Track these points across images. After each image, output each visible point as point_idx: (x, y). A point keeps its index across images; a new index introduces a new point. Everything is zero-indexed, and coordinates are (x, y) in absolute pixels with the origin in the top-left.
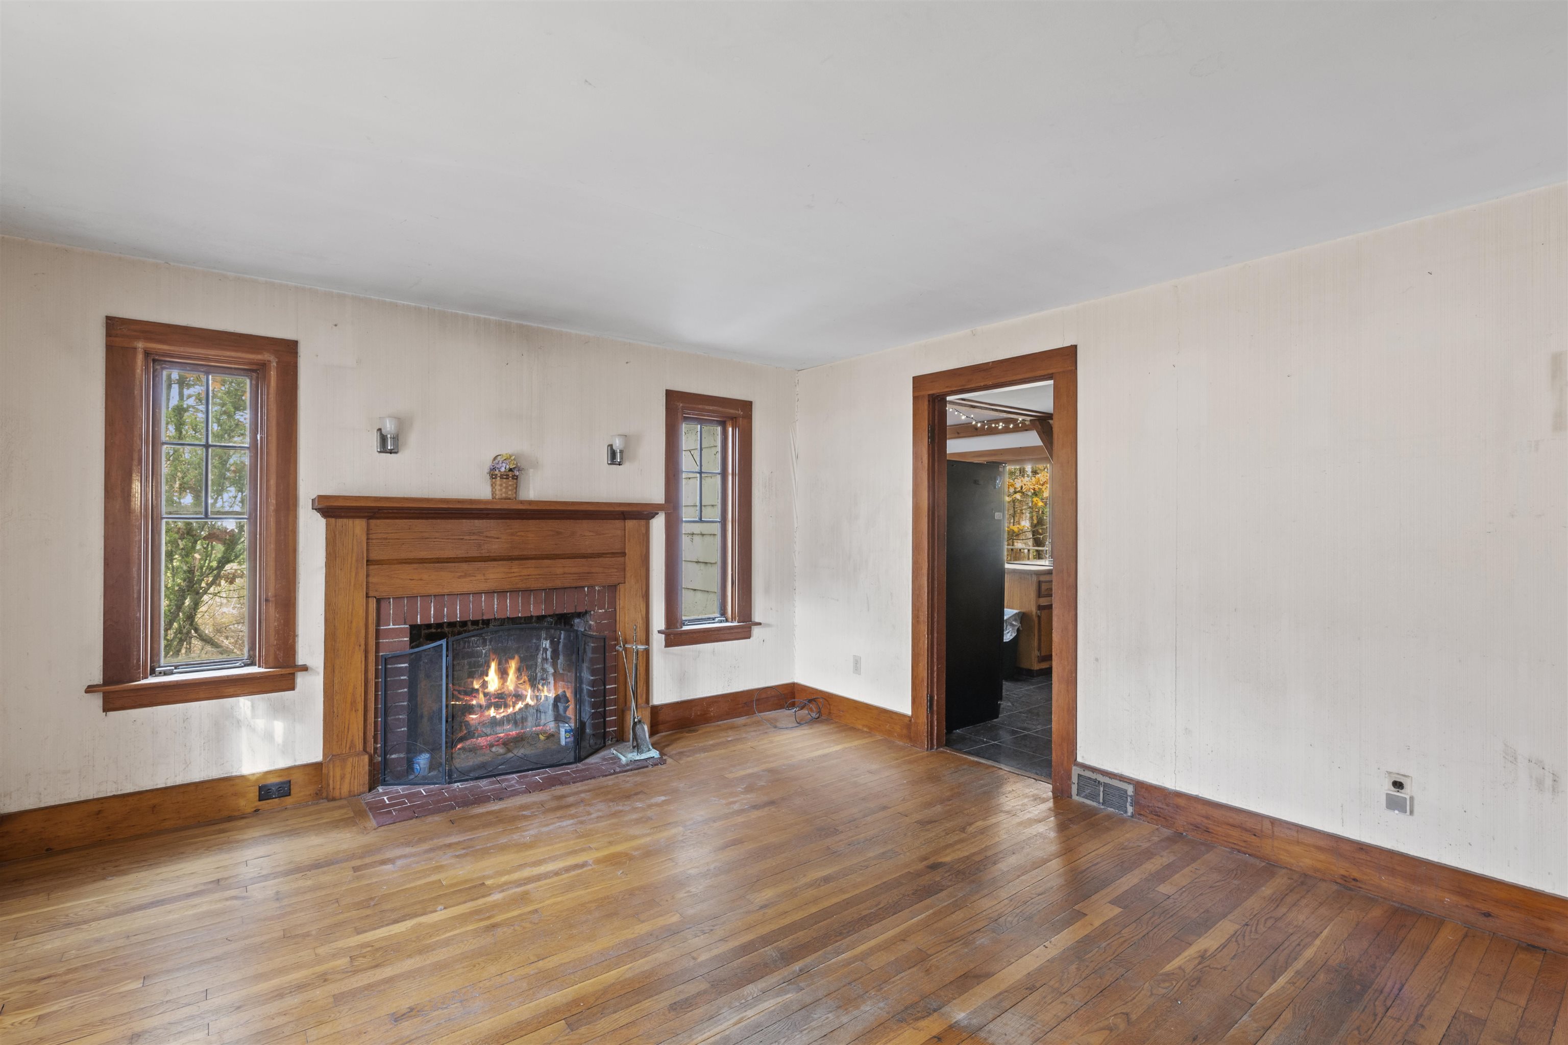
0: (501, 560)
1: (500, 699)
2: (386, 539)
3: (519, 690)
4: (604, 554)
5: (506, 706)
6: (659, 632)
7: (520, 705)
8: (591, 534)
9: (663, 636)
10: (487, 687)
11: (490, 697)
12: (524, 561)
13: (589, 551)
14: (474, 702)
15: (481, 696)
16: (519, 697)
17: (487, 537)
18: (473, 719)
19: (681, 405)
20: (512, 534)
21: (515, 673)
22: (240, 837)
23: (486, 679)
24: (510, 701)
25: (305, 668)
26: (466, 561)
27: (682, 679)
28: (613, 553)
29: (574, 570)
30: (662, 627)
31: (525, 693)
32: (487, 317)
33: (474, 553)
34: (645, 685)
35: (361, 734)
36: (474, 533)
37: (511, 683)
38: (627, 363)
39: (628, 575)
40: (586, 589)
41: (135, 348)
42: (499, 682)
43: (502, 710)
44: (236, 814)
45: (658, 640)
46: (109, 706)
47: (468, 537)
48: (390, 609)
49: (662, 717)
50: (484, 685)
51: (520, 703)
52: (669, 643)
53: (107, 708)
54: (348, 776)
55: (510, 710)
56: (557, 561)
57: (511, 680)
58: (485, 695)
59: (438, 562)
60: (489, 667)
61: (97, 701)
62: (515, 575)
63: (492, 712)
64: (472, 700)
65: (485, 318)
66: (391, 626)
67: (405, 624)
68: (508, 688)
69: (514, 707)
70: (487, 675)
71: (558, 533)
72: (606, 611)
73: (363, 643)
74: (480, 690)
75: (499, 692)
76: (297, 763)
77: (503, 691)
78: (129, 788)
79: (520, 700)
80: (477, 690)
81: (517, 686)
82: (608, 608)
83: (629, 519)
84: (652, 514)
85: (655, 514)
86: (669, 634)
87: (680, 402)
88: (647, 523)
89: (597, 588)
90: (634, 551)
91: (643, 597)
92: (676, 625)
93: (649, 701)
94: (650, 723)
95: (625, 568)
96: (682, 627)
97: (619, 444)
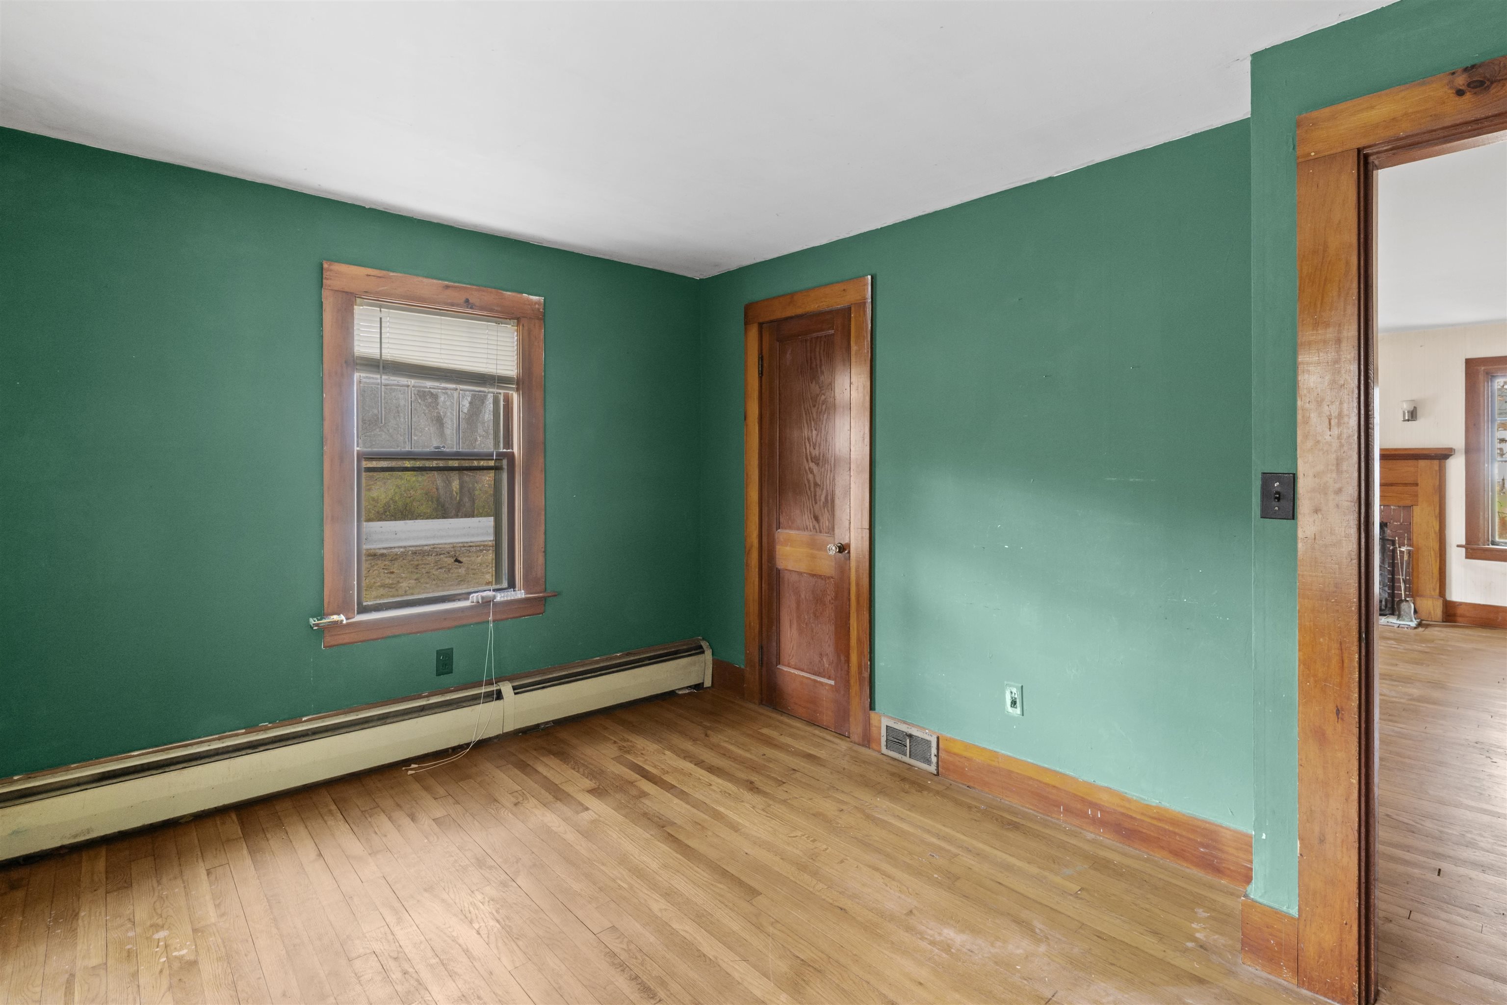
6: (1458, 546)
9: (1464, 549)
19: (1483, 368)
27: (1488, 586)
34: (1438, 582)
39: (1420, 499)
45: (1456, 557)
49: (1459, 611)
52: (1469, 556)
72: (1401, 524)
82: (1403, 522)
83: (1421, 459)
84: (1451, 455)
85: (1453, 456)
86: (1472, 549)
87: (1484, 366)
88: (1440, 462)
89: (1392, 507)
90: (1426, 483)
91: (1436, 517)
92: (1480, 543)
93: (1445, 595)
94: (1443, 612)
95: (1416, 496)
96: (1488, 545)
97: (1407, 407)
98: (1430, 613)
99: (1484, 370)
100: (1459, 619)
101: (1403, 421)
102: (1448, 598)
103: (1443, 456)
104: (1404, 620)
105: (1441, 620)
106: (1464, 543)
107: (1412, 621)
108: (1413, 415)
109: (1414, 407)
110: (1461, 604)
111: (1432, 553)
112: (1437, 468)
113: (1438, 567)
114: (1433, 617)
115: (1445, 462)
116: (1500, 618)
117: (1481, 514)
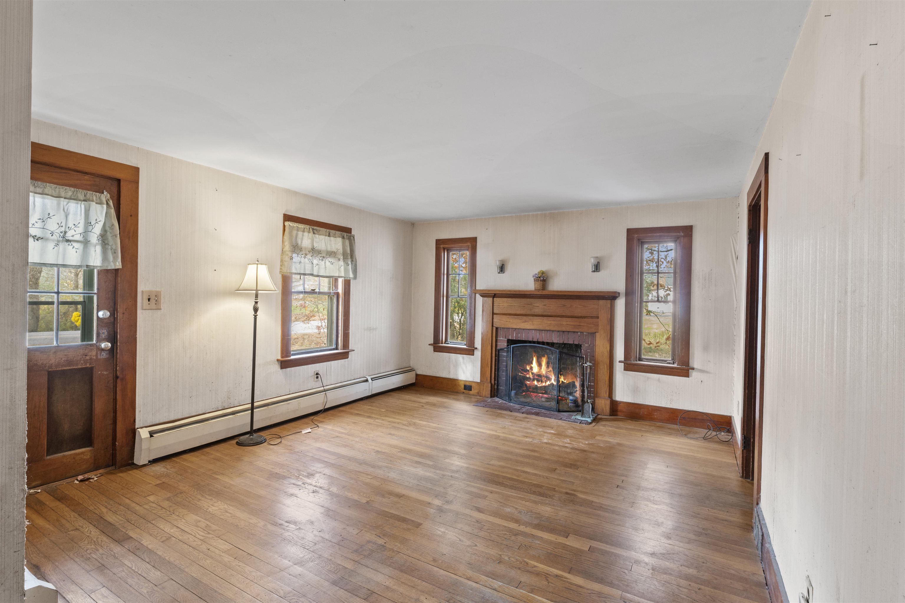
0: (538, 316)
1: (539, 377)
2: (499, 305)
3: (548, 375)
4: (587, 316)
5: (542, 382)
6: (620, 362)
7: (548, 383)
8: (581, 306)
9: (623, 364)
10: (532, 370)
11: (534, 375)
12: (549, 318)
13: (580, 315)
14: (528, 376)
15: (530, 373)
16: (549, 379)
17: (534, 306)
18: (528, 383)
19: (636, 236)
20: (545, 305)
21: (545, 365)
22: (449, 397)
23: (532, 366)
24: (544, 379)
25: (476, 348)
26: (526, 316)
27: (635, 390)
28: (592, 317)
29: (572, 323)
30: (622, 359)
31: (550, 377)
32: (532, 213)
33: (529, 312)
34: (608, 387)
35: (490, 376)
36: (529, 304)
37: (544, 370)
38: (603, 219)
39: (600, 328)
40: (579, 333)
41: (441, 247)
42: (538, 369)
43: (540, 383)
44: (459, 392)
45: (619, 367)
46: (435, 350)
47: (526, 306)
48: (500, 333)
49: (620, 408)
50: (531, 368)
51: (549, 382)
52: (626, 369)
53: (435, 351)
54: (485, 389)
55: (544, 384)
56: (564, 318)
57: (543, 368)
58: (532, 373)
59: (515, 315)
60: (533, 360)
61: (432, 348)
62: (545, 323)
63: (535, 383)
64: (527, 375)
65: (536, 214)
66: (501, 339)
67: (506, 338)
68: (542, 372)
69: (545, 383)
70: (532, 364)
71: (564, 306)
72: (589, 346)
73: (491, 343)
74: (530, 370)
75: (538, 373)
76: (474, 381)
77: (540, 373)
78: (438, 376)
79: (548, 380)
80: (528, 371)
81: (546, 373)
82: (590, 344)
83: (601, 299)
84: (617, 297)
85: (619, 297)
86: (627, 364)
87: (637, 234)
88: (611, 302)
89: (584, 333)
90: (603, 316)
91: (608, 341)
92: (632, 359)
93: (612, 397)
94: (610, 409)
95: (598, 325)
96: (637, 361)
97: (593, 261)
98: (603, 410)
99: (637, 237)
100: (619, 413)
101: (592, 272)
102: (614, 399)
103: (613, 297)
104: (585, 417)
105: (609, 415)
106: (623, 359)
107: (590, 417)
108: (597, 268)
109: (598, 262)
110: (621, 402)
111: (605, 366)
112: (609, 306)
113: (608, 376)
114: (604, 412)
115: (614, 302)
116: (641, 413)
117: (633, 339)
